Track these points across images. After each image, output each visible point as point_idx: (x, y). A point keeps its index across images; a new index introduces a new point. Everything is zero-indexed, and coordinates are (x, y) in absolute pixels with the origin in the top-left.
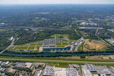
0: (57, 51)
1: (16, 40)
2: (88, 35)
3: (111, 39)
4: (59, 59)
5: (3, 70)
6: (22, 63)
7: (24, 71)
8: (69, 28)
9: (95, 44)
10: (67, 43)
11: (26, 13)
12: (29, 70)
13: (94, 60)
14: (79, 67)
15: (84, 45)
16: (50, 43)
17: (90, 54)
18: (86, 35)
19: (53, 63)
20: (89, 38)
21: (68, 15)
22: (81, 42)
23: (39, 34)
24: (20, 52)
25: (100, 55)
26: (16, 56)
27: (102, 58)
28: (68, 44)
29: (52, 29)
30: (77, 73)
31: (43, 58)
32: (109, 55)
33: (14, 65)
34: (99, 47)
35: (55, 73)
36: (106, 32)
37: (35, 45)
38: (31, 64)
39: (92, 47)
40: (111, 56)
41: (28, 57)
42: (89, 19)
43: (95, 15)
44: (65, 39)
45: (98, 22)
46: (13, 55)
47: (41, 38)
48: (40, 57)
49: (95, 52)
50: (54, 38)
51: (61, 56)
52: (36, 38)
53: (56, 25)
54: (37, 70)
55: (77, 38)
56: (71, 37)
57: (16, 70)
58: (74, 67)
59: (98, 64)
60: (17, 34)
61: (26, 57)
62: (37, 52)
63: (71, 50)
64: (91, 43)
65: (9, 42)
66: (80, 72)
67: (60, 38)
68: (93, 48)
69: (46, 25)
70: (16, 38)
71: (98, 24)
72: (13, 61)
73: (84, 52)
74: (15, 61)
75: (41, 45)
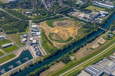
9: (63, 29)
13: (85, 56)
25: (85, 45)
27: (92, 49)
34: (73, 31)
39: (64, 35)
40: (99, 41)
59: (96, 61)
64: (55, 28)
73: (60, 50)
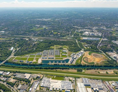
0: (55, 63)
1: (16, 50)
2: (89, 47)
3: (113, 52)
4: (56, 72)
5: (5, 80)
6: (22, 74)
7: (24, 81)
8: (70, 38)
10: (66, 55)
11: (27, 19)
12: (28, 81)
14: (74, 80)
15: (83, 58)
16: (49, 55)
17: (87, 68)
18: (86, 47)
19: (50, 75)
20: (89, 51)
21: (71, 22)
22: (80, 55)
23: (38, 44)
24: (20, 63)
25: (97, 69)
26: (16, 67)
27: (99, 73)
28: (66, 57)
29: (52, 39)
30: (72, 86)
31: (41, 69)
32: (107, 69)
33: (15, 76)
34: (98, 60)
35: (51, 85)
36: (110, 44)
37: (34, 56)
38: (29, 75)
39: (91, 60)
40: (109, 71)
41: (27, 68)
42: (94, 28)
43: (101, 23)
44: (64, 51)
45: (104, 32)
46: (13, 66)
47: (40, 49)
48: (38, 69)
49: (93, 66)
50: (53, 49)
51: (58, 68)
52: (36, 49)
53: (57, 35)
54: (35, 81)
55: (77, 50)
56: (71, 48)
57: (16, 80)
58: (70, 80)
60: (17, 44)
61: (26, 68)
62: (36, 64)
63: (69, 62)
64: (90, 56)
65: (9, 52)
66: (74, 85)
67: (59, 50)
68: (91, 62)
69: (46, 35)
70: (16, 48)
71: (102, 34)
72: (13, 71)
73: (82, 65)
74: (15, 72)
75: (41, 56)
